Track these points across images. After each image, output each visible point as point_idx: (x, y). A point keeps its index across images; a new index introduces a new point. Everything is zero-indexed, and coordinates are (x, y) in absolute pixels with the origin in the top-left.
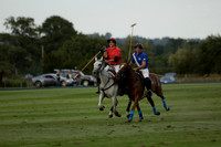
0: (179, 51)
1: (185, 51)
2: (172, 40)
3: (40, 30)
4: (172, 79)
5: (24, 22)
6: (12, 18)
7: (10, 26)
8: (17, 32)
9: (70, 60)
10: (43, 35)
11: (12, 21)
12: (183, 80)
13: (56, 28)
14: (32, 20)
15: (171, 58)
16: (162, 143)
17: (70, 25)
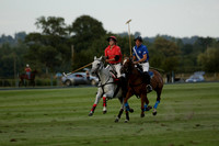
0: (208, 50)
1: (214, 50)
2: (202, 39)
3: (70, 30)
4: (201, 78)
5: (55, 22)
6: (43, 18)
7: (41, 25)
8: (48, 31)
10: (73, 34)
11: (43, 21)
12: (213, 78)
13: (85, 27)
14: (62, 20)
15: (200, 57)
16: (191, 142)
17: (100, 24)
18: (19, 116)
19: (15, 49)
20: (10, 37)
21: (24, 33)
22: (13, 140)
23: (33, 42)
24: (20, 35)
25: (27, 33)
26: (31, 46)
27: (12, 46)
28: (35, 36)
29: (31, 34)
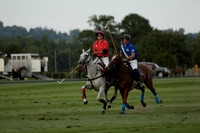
3: (120, 27)
5: (105, 19)
6: (95, 16)
7: (93, 23)
9: (146, 54)
10: (122, 31)
11: (95, 19)
13: (134, 24)
14: (112, 18)
17: (146, 22)
18: (73, 105)
19: (70, 45)
20: (65, 34)
21: (78, 30)
22: (69, 127)
23: (85, 39)
24: (75, 32)
25: (81, 30)
26: (84, 42)
27: (67, 42)
28: (87, 33)
29: (84, 31)
